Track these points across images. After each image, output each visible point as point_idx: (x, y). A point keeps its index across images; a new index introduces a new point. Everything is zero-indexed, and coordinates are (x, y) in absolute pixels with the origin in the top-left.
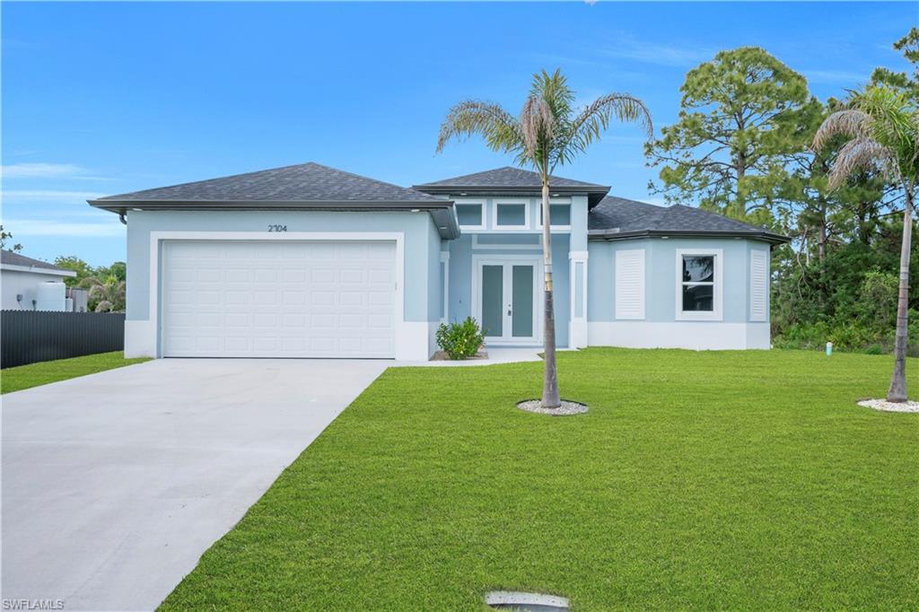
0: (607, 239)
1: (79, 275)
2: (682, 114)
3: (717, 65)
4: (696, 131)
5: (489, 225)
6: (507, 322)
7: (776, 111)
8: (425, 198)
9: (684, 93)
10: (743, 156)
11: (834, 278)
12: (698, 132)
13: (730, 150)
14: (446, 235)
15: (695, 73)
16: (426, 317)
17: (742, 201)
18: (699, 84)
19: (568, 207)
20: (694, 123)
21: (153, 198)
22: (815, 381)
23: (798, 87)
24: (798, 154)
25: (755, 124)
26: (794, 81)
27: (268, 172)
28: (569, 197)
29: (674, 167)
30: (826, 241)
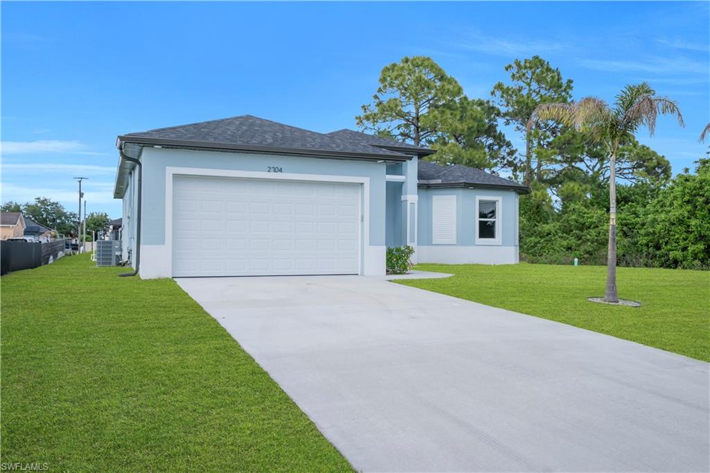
22: (653, 283)
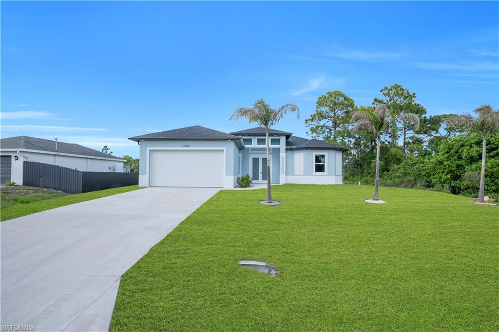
0: (292, 150)
1: (128, 161)
2: (317, 111)
3: (327, 96)
4: (321, 116)
5: (255, 145)
6: (260, 176)
7: (345, 110)
8: (233, 136)
9: (317, 104)
10: (335, 124)
11: (364, 162)
12: (322, 116)
13: (332, 122)
14: (241, 148)
15: (320, 98)
16: (233, 174)
17: (335, 138)
18: (322, 101)
19: (279, 139)
20: (320, 114)
21: (148, 137)
23: (352, 103)
24: (352, 124)
25: (339, 114)
26: (350, 101)
27: (184, 128)
28: (279, 136)
29: (315, 127)
30: (361, 150)
